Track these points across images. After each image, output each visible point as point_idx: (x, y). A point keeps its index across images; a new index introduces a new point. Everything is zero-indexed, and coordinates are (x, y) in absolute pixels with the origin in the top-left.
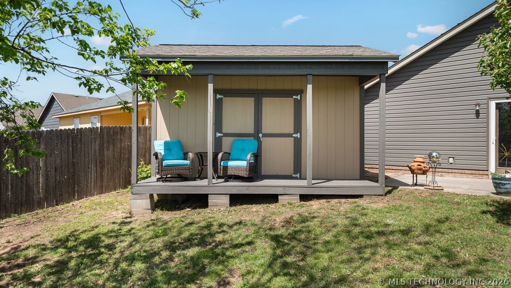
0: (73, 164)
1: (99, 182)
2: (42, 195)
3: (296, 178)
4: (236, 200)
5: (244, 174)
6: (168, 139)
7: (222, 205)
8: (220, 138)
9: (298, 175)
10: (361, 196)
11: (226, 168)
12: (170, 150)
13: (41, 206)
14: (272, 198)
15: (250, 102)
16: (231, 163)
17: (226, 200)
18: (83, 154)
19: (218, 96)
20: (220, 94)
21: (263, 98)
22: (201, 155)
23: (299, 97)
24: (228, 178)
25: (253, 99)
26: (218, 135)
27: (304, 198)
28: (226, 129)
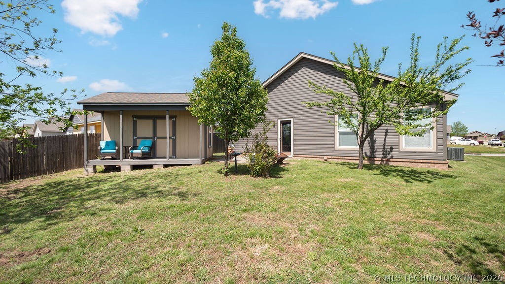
0: (63, 153)
1: (78, 162)
2: (45, 168)
3: (174, 158)
4: (135, 167)
5: (140, 156)
6: (109, 139)
7: (128, 170)
8: (136, 139)
9: (175, 157)
10: (191, 165)
11: (132, 153)
12: (108, 145)
13: (45, 173)
14: (151, 167)
15: (151, 121)
16: (135, 151)
17: (129, 168)
18: (68, 148)
19: (135, 119)
20: (136, 118)
21: (157, 120)
22: (125, 148)
23: (174, 119)
24: (133, 158)
25: (152, 120)
26: (135, 138)
27: (166, 166)
28: (139, 135)
